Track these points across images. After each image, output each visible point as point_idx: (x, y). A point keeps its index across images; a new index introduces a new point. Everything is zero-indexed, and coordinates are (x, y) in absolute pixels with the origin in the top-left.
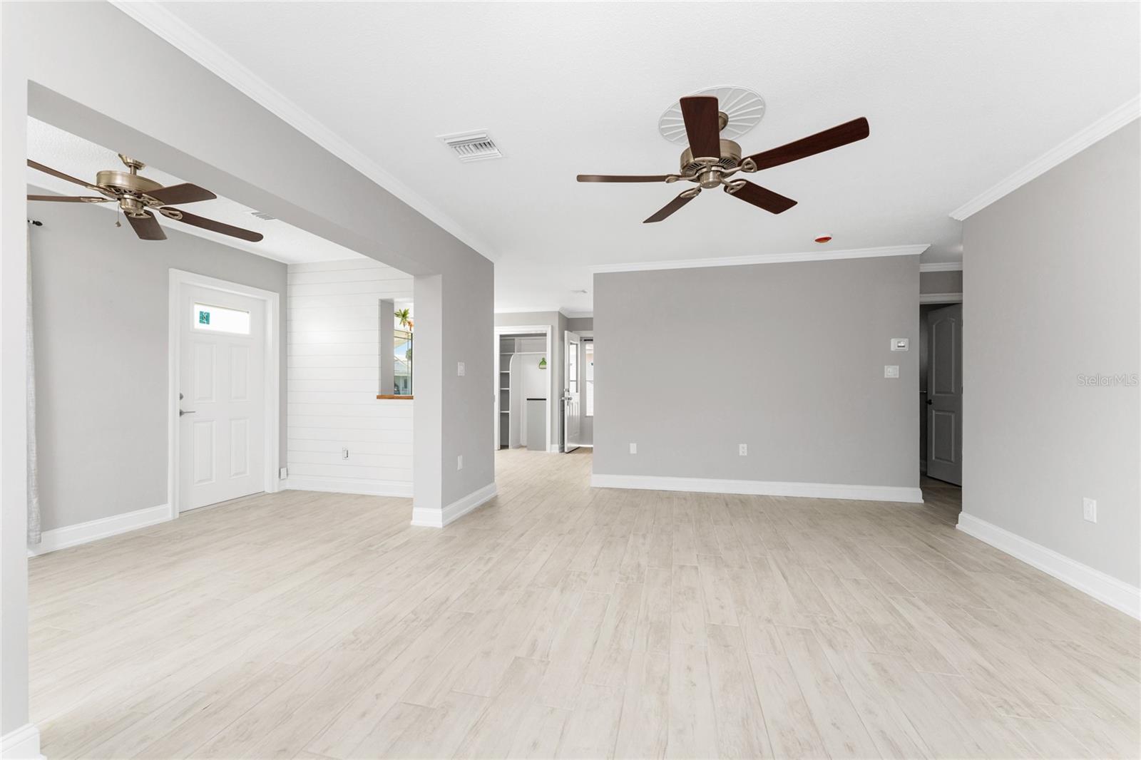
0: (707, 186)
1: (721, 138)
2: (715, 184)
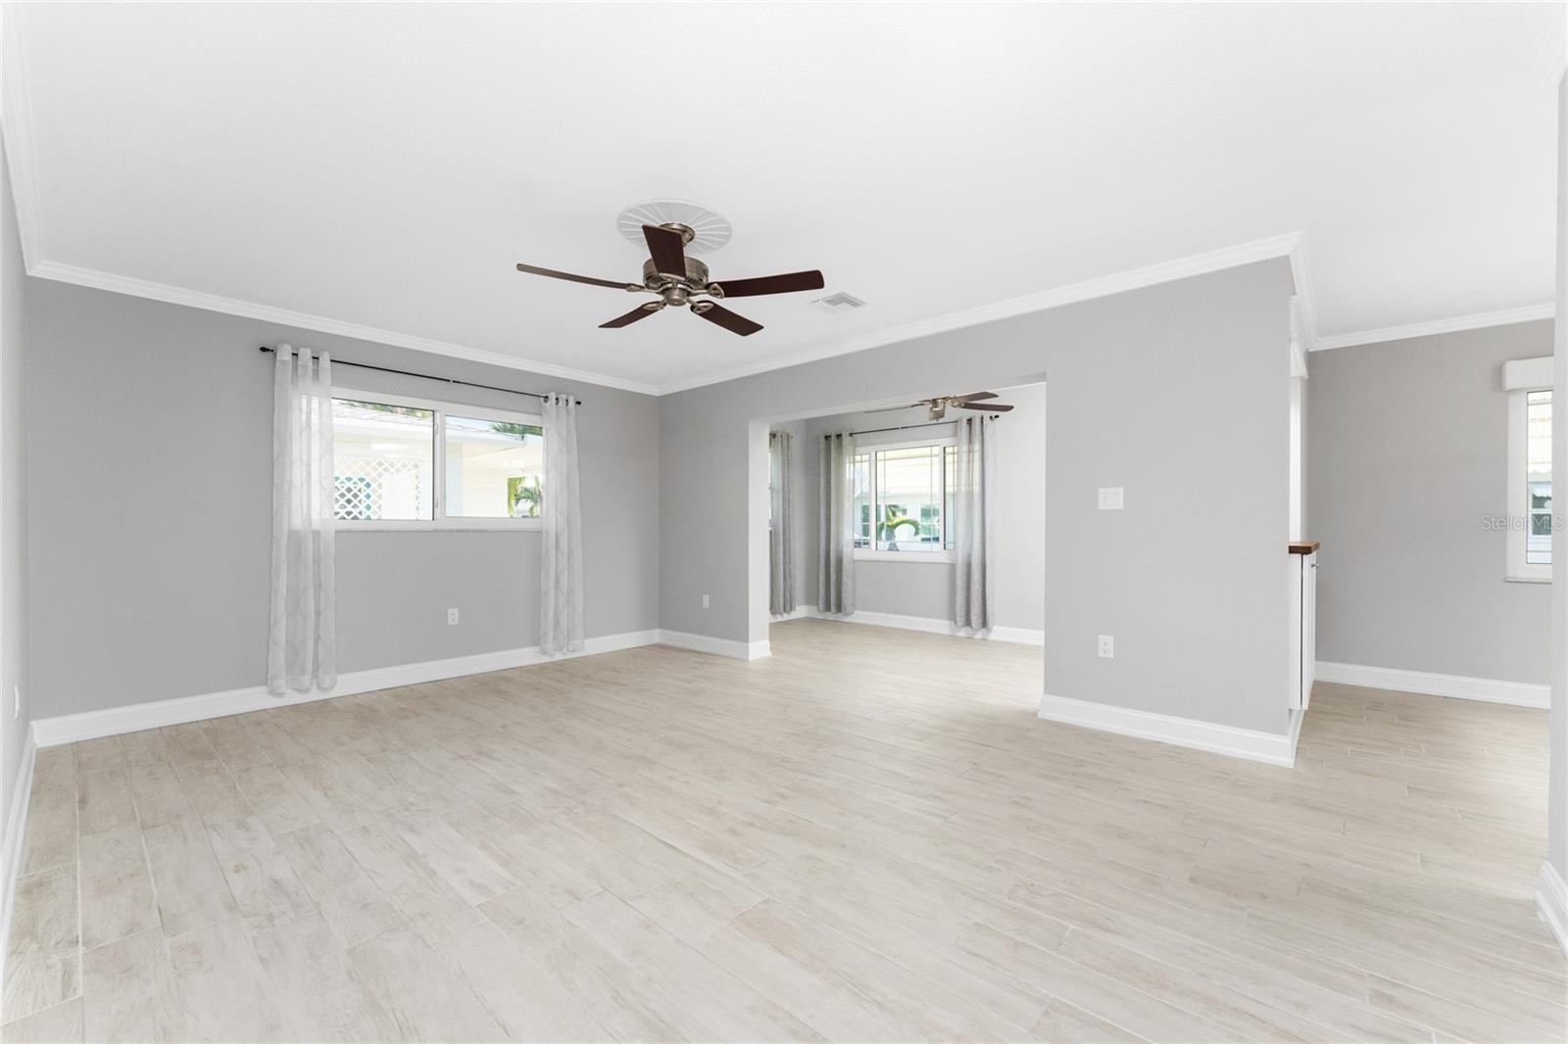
0: (673, 303)
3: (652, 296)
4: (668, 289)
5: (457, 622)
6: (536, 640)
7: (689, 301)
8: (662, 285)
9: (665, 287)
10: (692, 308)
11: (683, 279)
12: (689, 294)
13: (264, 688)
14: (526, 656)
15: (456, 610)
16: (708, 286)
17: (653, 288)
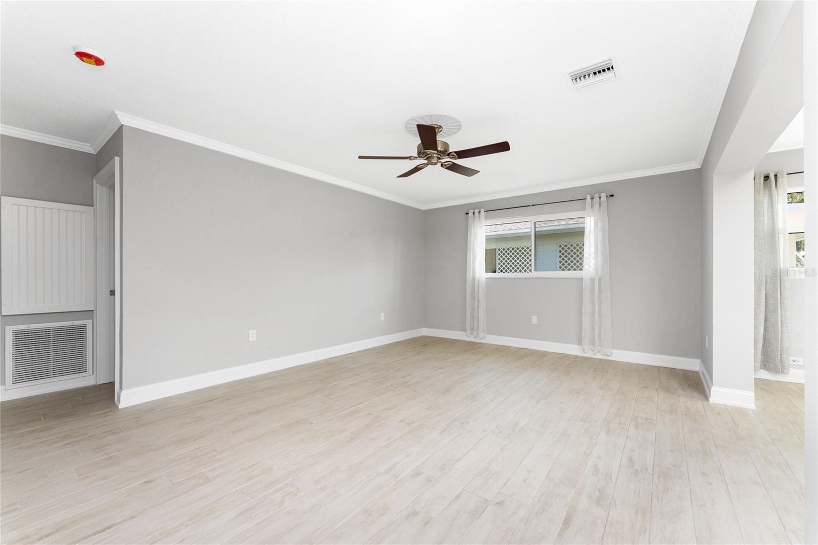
0: (431, 164)
1: (437, 139)
2: (436, 164)
3: (422, 161)
4: (429, 157)
7: (439, 162)
8: (426, 155)
9: (428, 156)
10: (442, 165)
11: (436, 152)
12: (440, 159)
16: (449, 155)
17: (423, 157)
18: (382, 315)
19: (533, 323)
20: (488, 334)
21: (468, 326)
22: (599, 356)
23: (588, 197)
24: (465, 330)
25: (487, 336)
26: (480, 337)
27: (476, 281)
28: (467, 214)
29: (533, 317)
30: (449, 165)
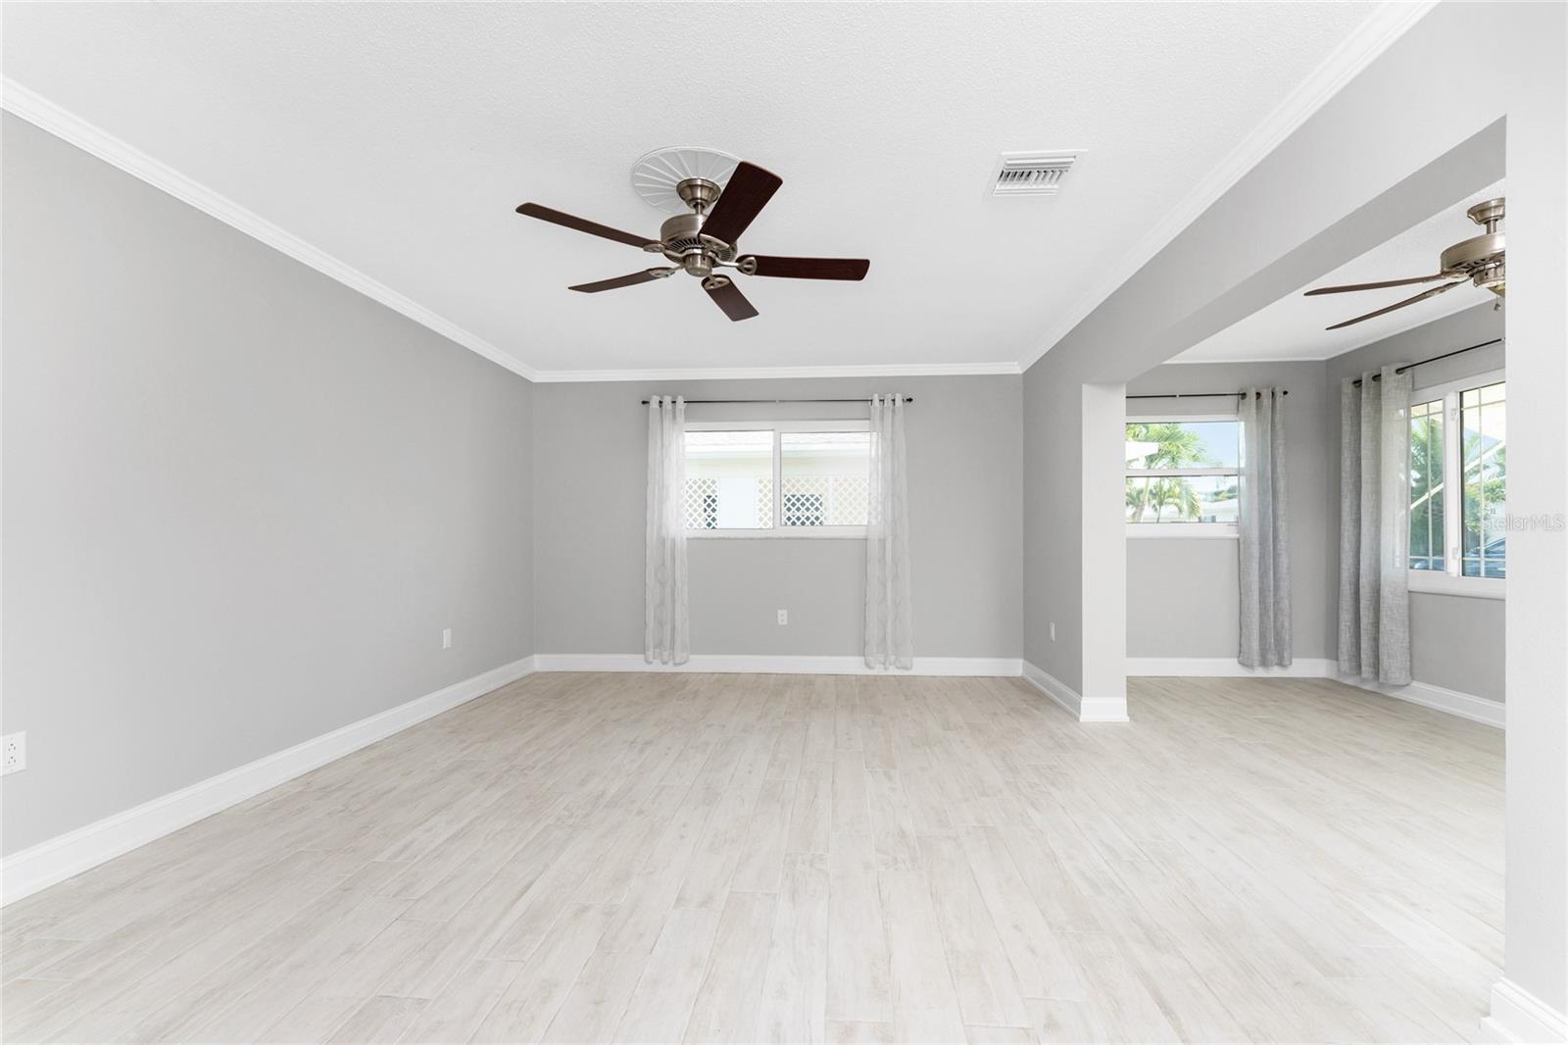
5: (785, 623)
6: (862, 650)
13: (642, 656)
14: (851, 665)
15: (785, 612)
18: (447, 634)
19: (780, 623)
20: (693, 653)
21: (650, 641)
22: (893, 671)
23: (876, 398)
24: (643, 651)
25: (692, 657)
26: (678, 660)
27: (668, 544)
28: (644, 402)
29: (780, 612)
30: (720, 286)
